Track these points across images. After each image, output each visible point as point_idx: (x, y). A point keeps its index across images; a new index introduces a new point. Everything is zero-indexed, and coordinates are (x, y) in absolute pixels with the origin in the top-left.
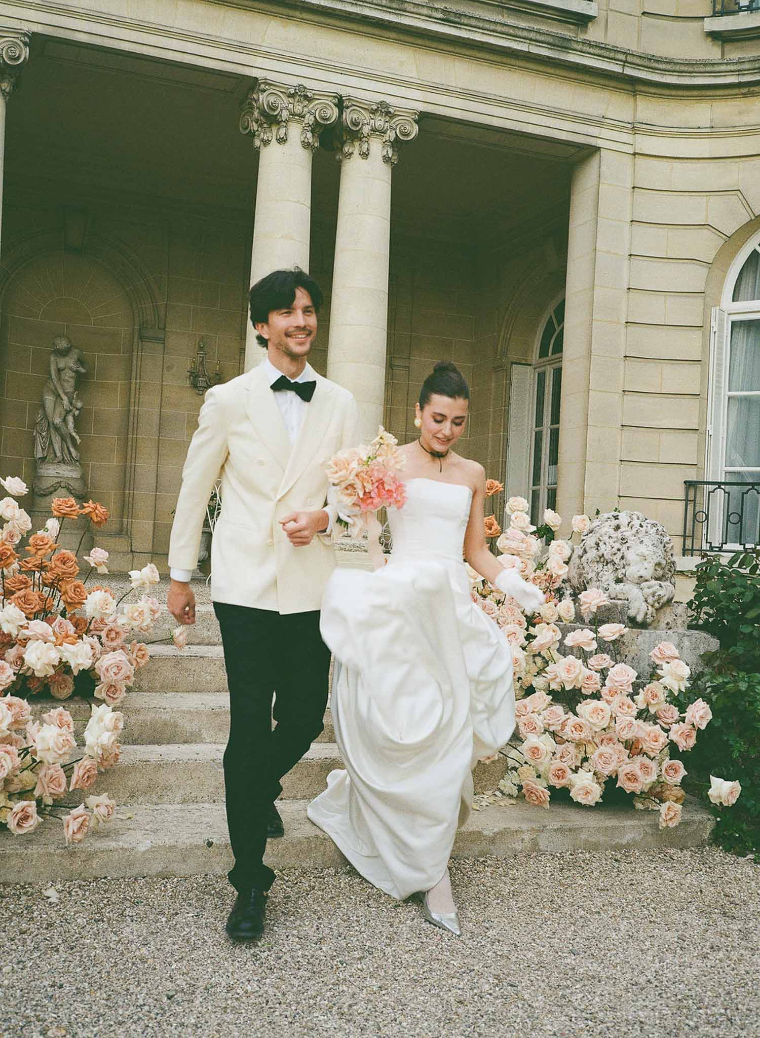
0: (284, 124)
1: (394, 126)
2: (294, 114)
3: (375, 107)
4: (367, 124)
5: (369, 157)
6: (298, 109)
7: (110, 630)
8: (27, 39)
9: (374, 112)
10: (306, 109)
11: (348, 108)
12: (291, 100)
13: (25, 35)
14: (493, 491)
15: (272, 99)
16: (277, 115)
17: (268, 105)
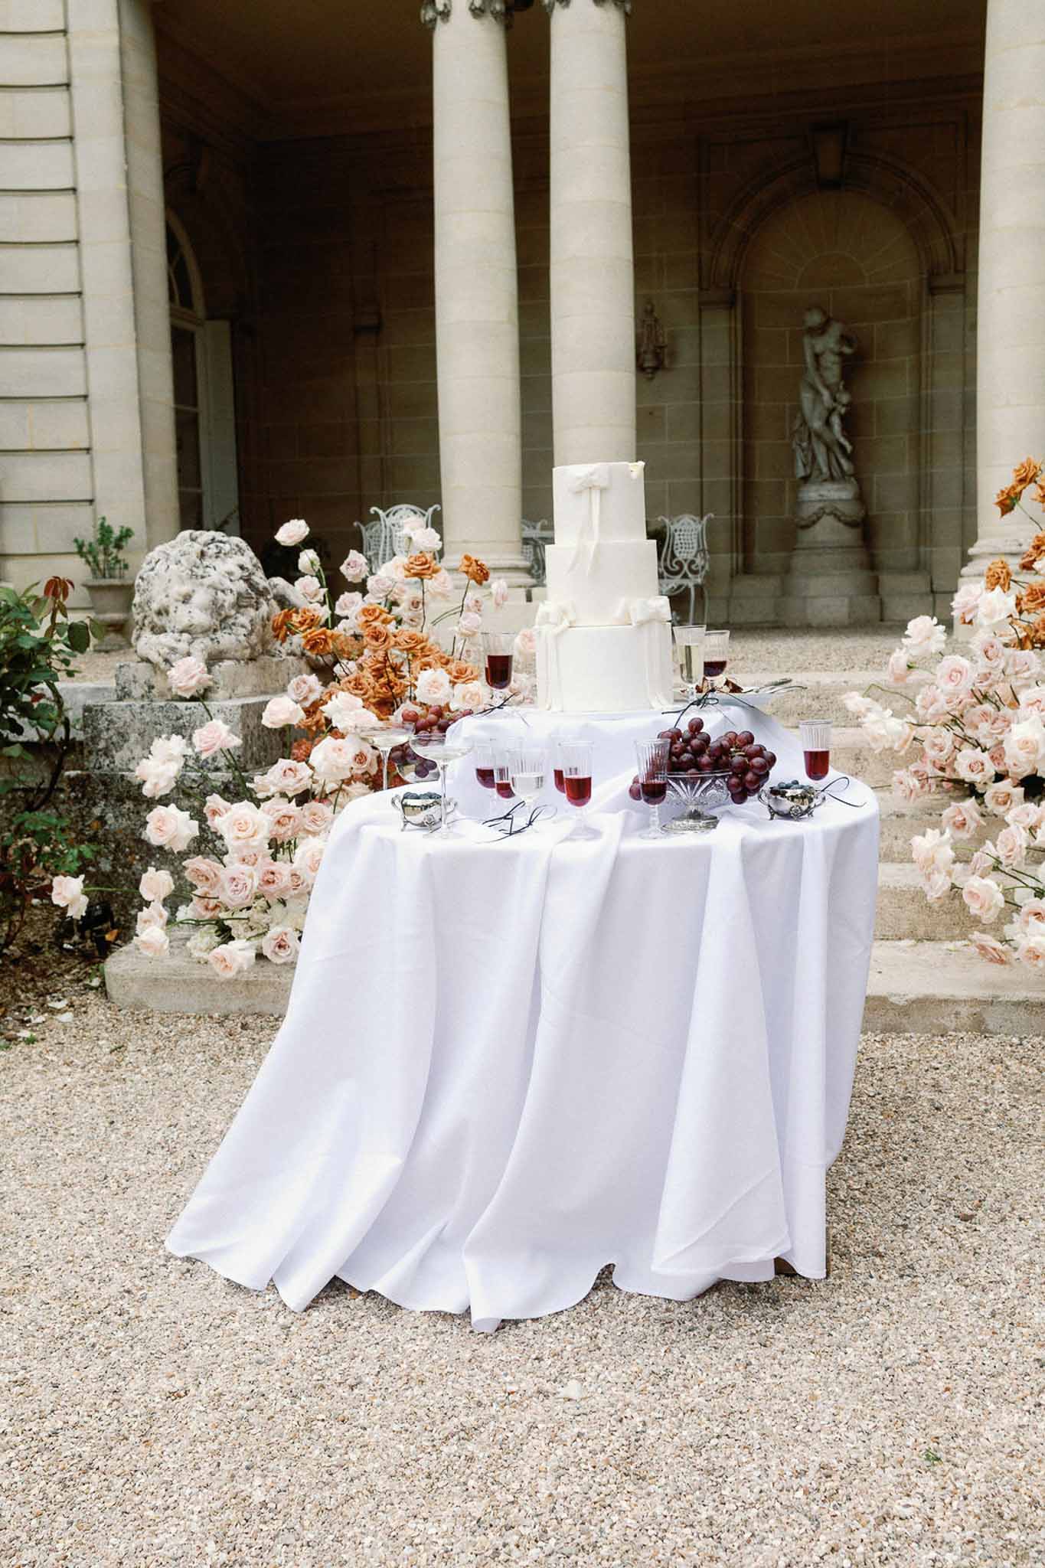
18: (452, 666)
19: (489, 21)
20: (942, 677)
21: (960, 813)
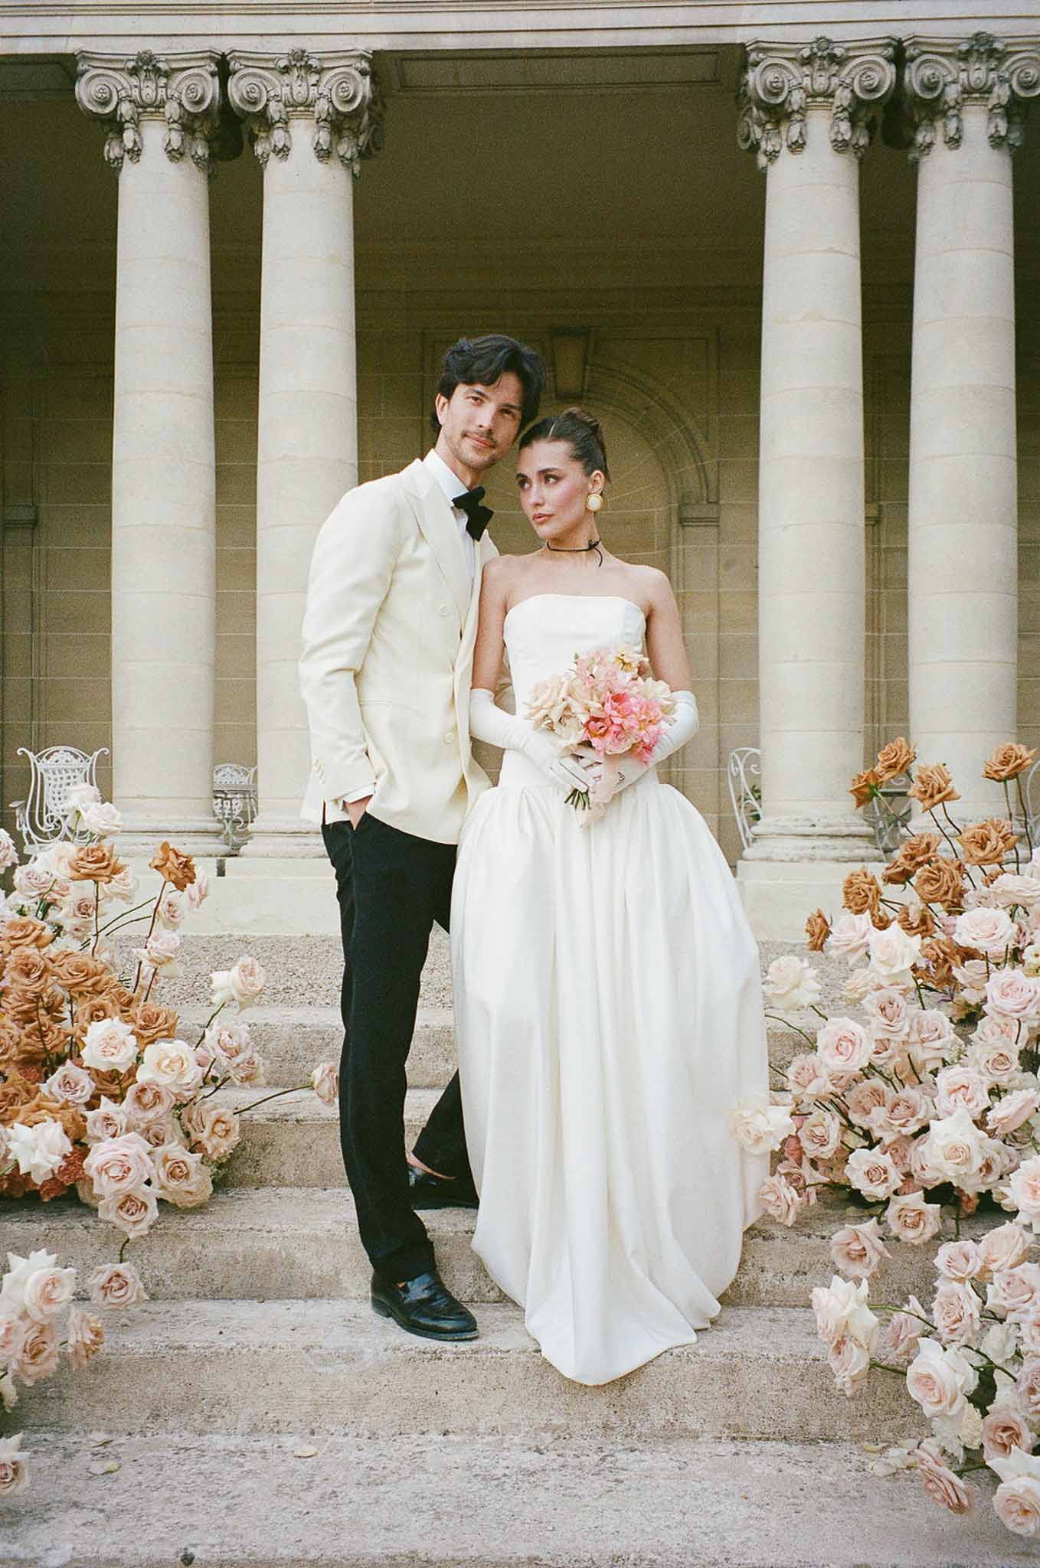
0: (798, 117)
1: (1007, 75)
2: (814, 95)
3: (964, 47)
4: (954, 82)
5: (962, 144)
6: (821, 83)
7: (143, 1090)
8: (365, 65)
9: (964, 56)
10: (835, 81)
11: (913, 59)
12: (806, 70)
13: (362, 57)
14: (1011, 766)
15: (771, 76)
16: (784, 102)
17: (765, 89)
18: (136, 1010)
19: (188, 166)
20: (826, 1047)
21: (857, 1238)
